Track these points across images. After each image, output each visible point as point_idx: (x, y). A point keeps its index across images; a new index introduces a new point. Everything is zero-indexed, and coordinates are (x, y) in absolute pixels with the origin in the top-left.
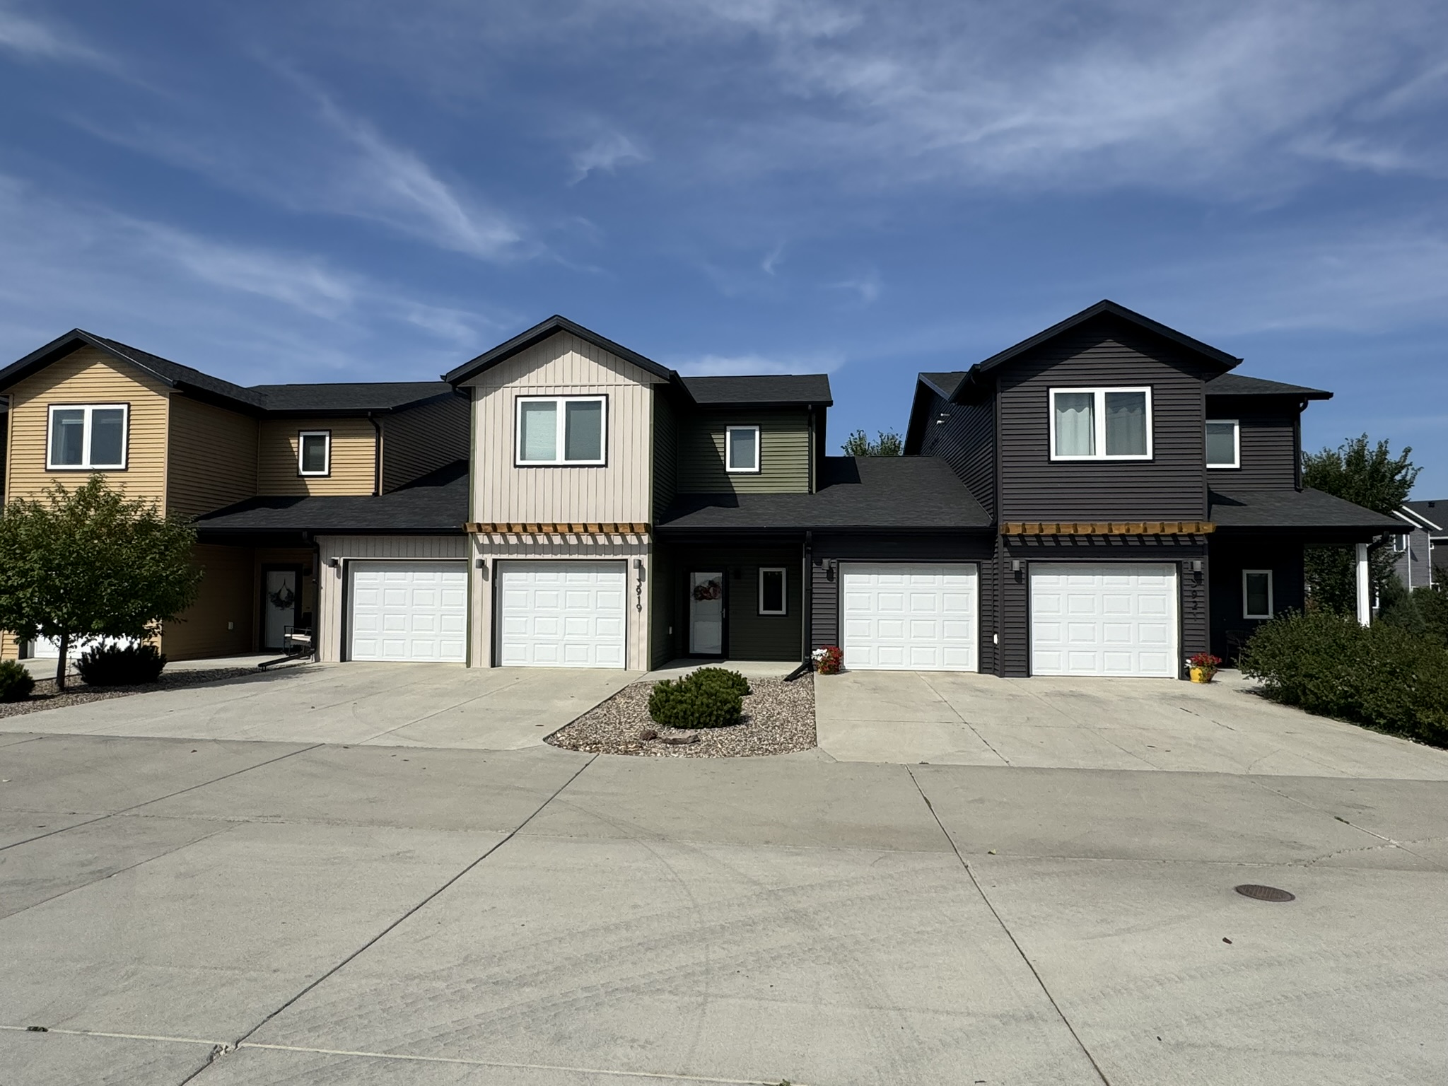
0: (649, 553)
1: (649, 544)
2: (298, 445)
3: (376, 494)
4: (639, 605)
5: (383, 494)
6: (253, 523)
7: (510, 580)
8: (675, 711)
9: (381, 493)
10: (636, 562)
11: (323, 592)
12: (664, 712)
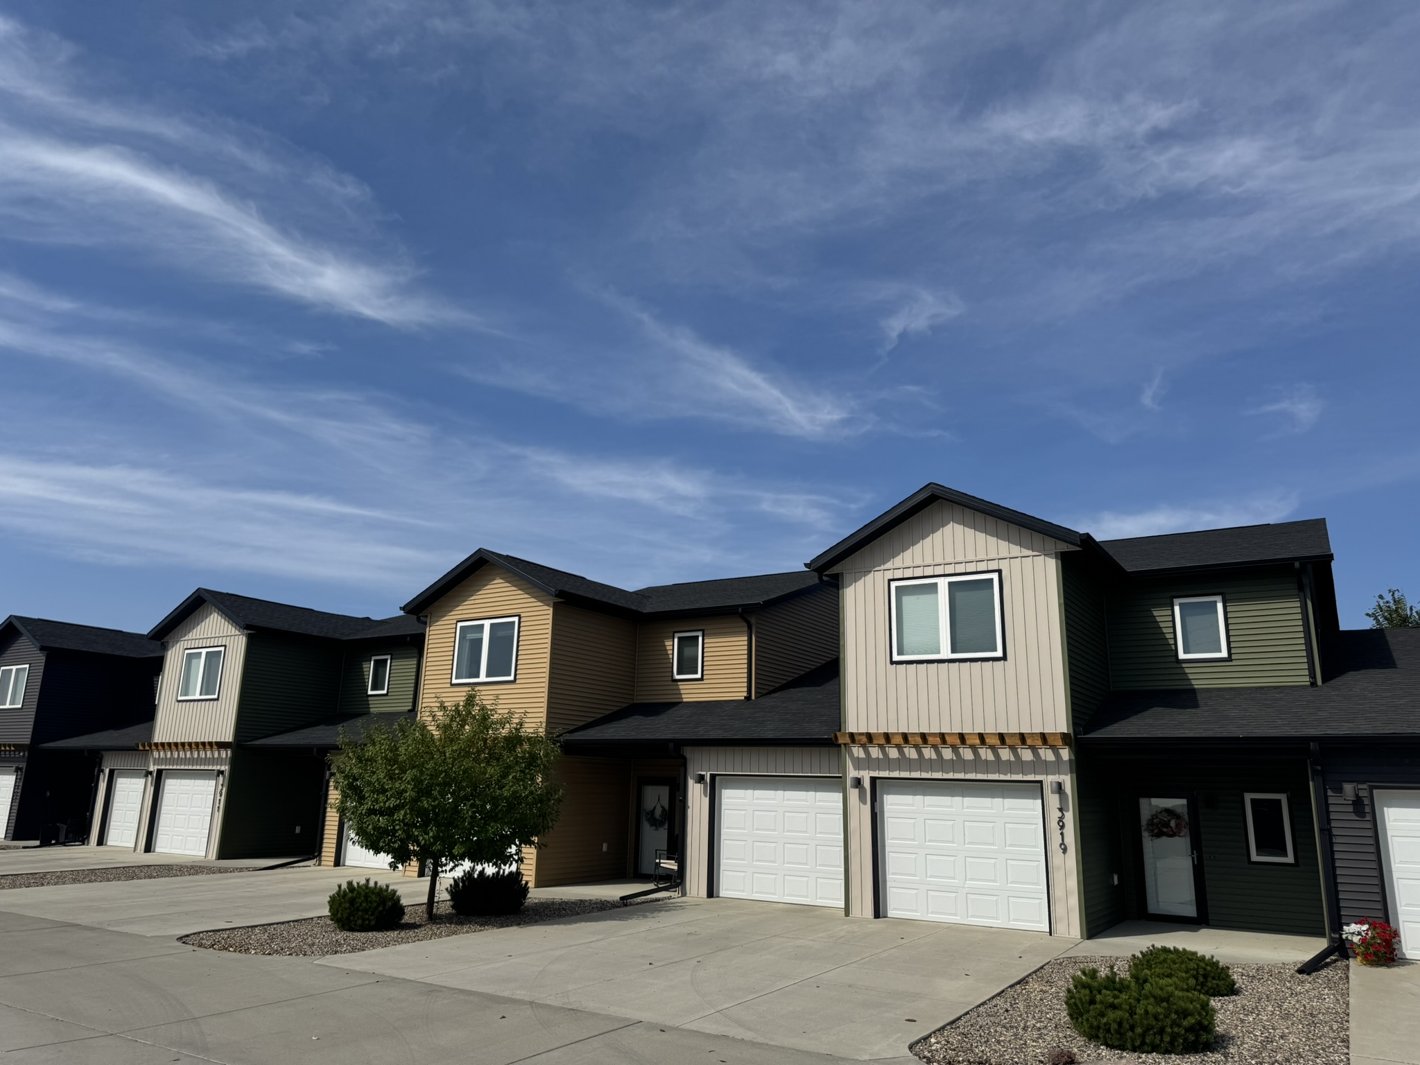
0: (1071, 772)
1: (1070, 760)
2: (673, 647)
3: (748, 698)
4: (1063, 843)
5: (756, 697)
6: (623, 733)
7: (893, 803)
8: (1104, 1020)
9: (753, 698)
10: (1054, 785)
11: (689, 812)
12: (1087, 1020)
